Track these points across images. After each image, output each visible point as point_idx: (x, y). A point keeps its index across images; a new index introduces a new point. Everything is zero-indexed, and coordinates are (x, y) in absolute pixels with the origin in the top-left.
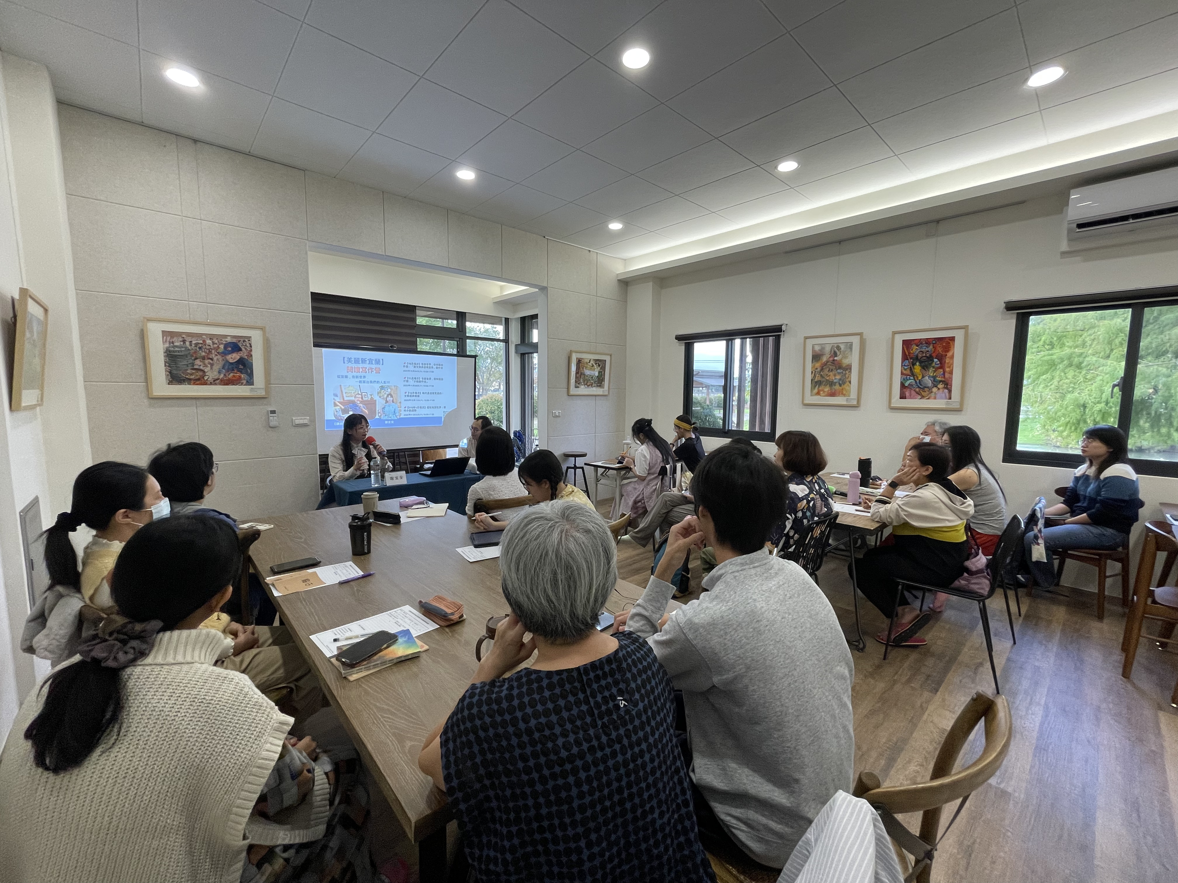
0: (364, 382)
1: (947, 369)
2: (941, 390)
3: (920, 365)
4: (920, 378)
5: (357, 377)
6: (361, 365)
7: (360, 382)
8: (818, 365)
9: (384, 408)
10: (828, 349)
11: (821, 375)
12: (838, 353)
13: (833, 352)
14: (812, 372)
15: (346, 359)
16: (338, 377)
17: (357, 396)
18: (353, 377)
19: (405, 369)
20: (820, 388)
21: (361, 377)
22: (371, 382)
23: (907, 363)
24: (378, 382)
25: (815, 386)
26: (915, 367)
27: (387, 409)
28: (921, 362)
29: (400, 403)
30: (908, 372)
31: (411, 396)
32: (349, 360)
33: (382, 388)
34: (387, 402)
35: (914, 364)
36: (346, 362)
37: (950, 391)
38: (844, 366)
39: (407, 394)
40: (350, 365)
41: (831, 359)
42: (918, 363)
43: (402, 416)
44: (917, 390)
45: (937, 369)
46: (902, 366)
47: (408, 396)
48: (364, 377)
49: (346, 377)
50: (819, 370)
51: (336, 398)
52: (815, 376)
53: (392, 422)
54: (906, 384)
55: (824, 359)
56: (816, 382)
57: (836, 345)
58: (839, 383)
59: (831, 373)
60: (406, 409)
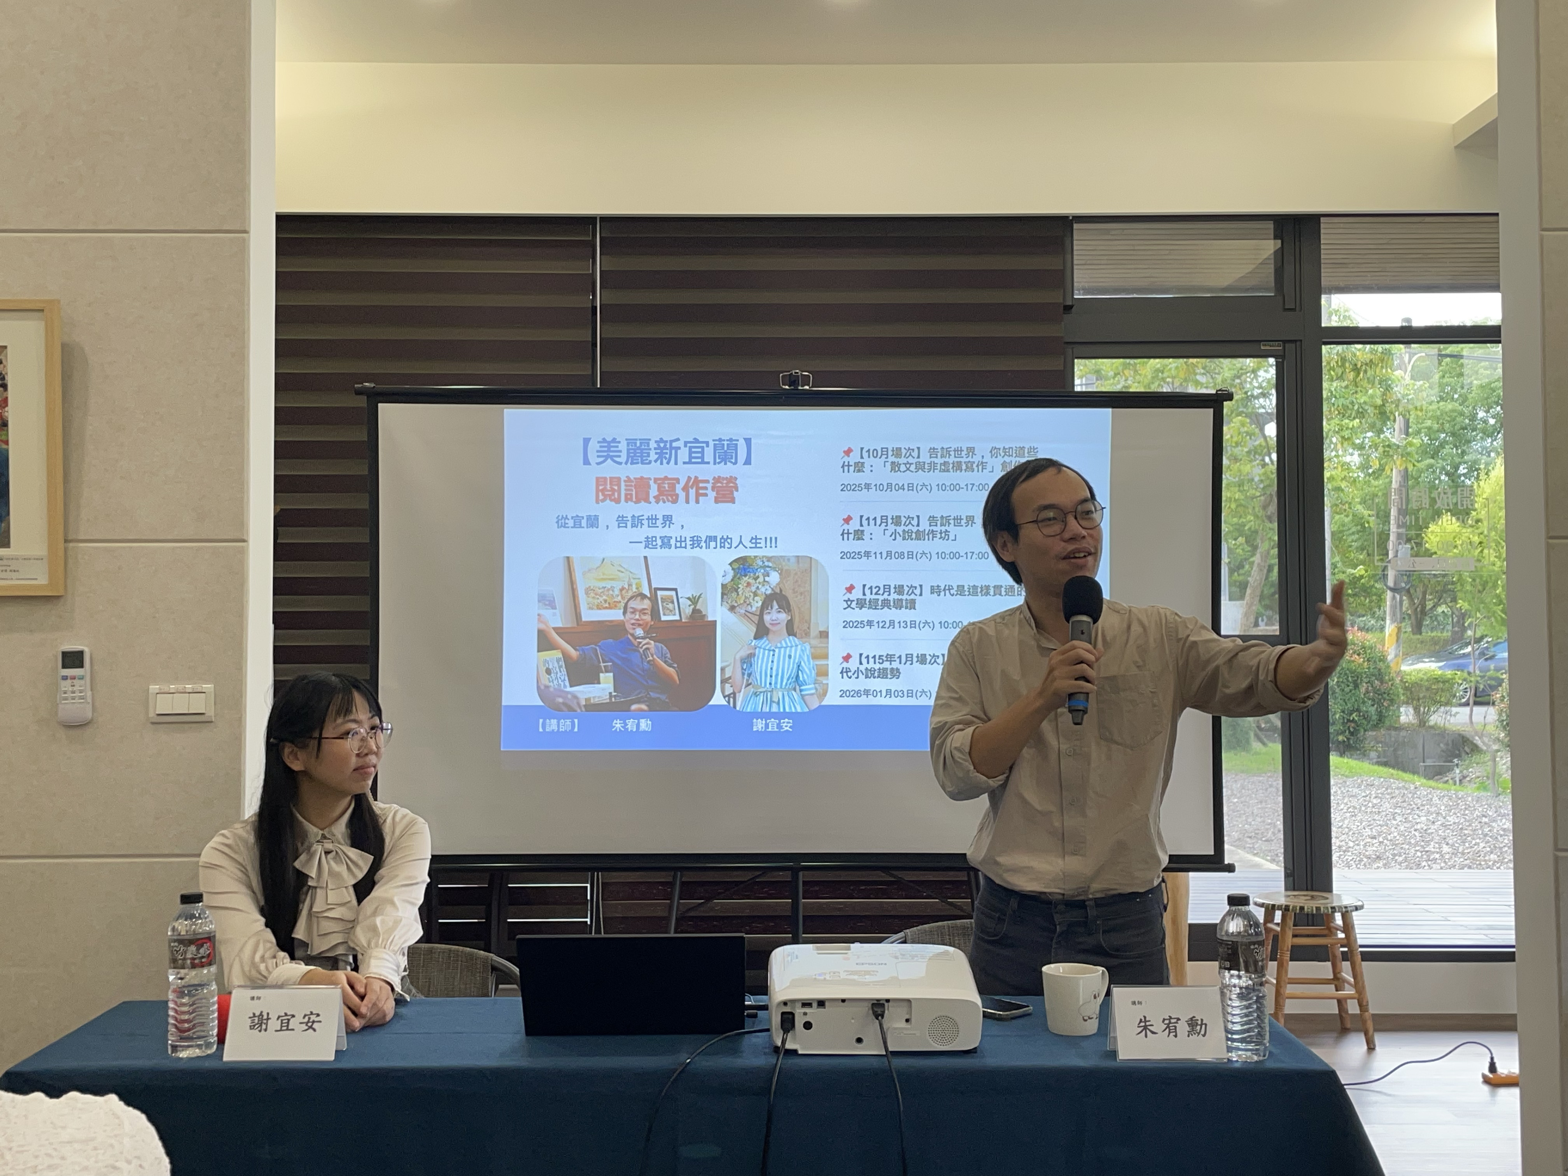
0: (666, 543)
5: (637, 522)
6: (653, 471)
7: (649, 542)
9: (748, 660)
15: (593, 446)
16: (562, 522)
17: (636, 604)
18: (621, 521)
19: (854, 478)
21: (652, 520)
22: (696, 542)
24: (725, 542)
27: (761, 664)
29: (824, 635)
31: (873, 605)
32: (608, 449)
33: (742, 566)
34: (762, 631)
36: (593, 458)
39: (857, 594)
40: (609, 470)
43: (833, 699)
47: (861, 604)
48: (668, 520)
49: (593, 522)
51: (547, 613)
53: (787, 724)
60: (853, 664)
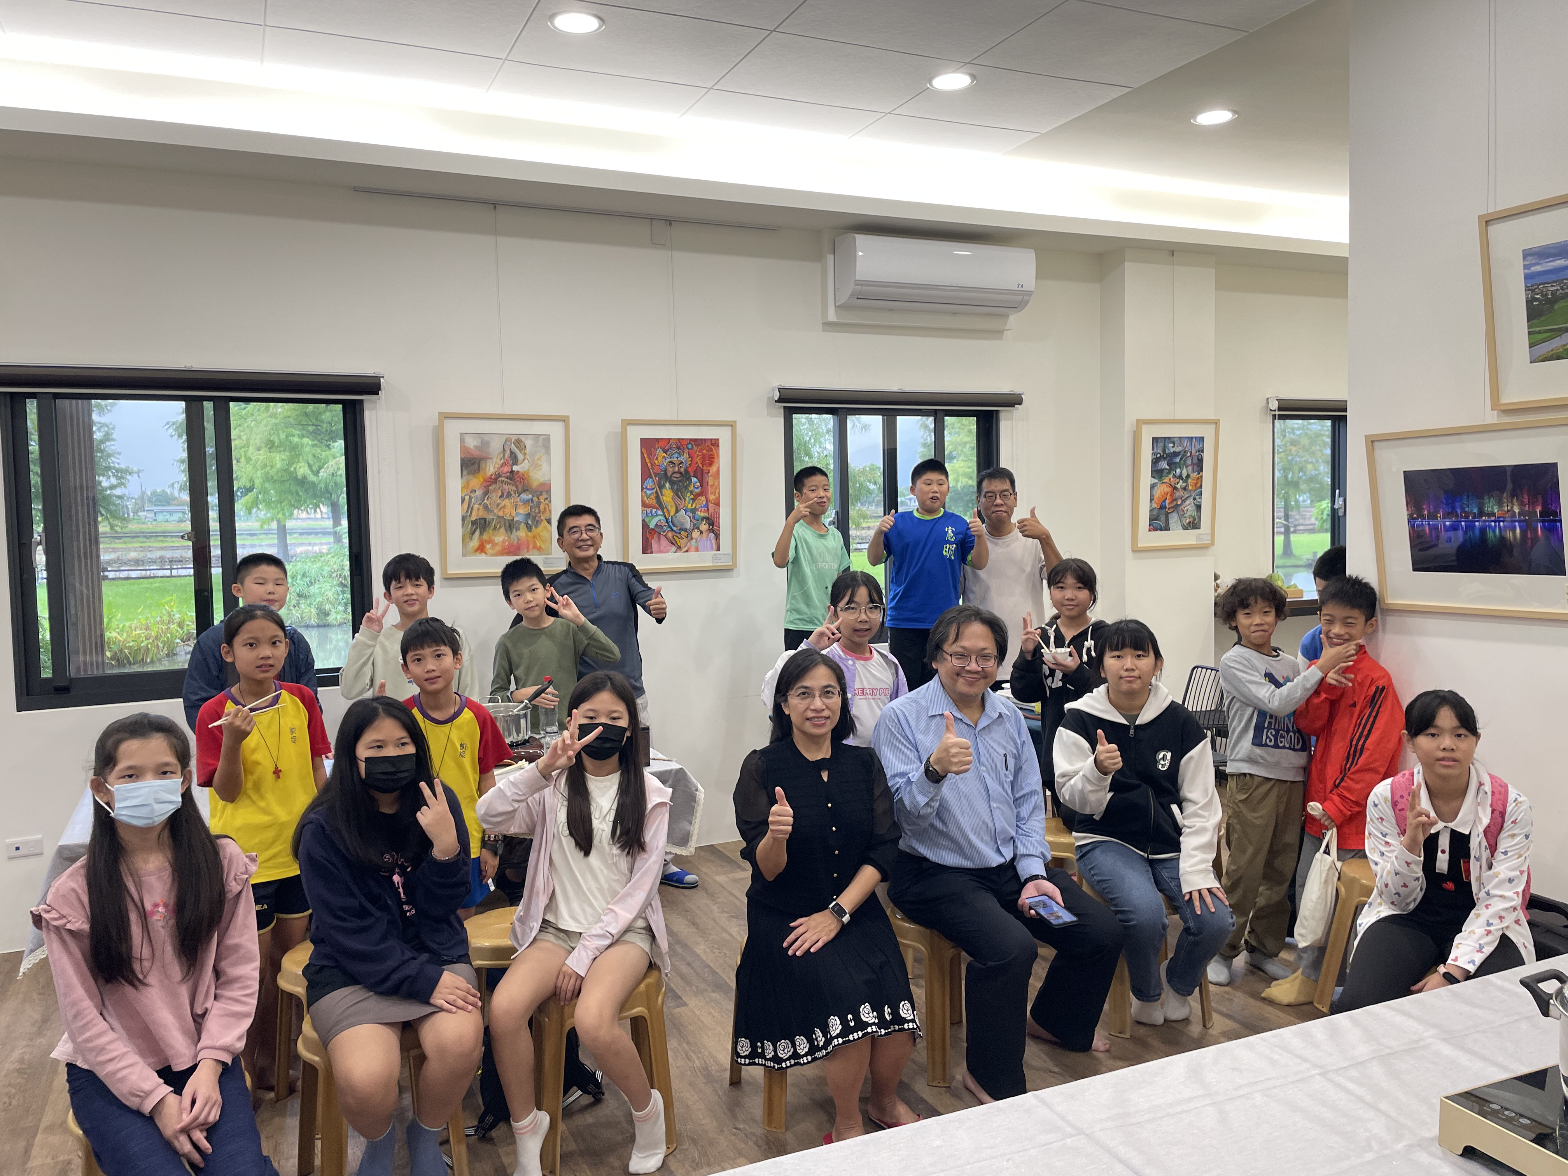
1: (712, 497)
2: (704, 534)
3: (672, 489)
4: (672, 514)
8: (476, 482)
10: (496, 446)
11: (486, 507)
12: (520, 457)
13: (508, 453)
14: (463, 500)
20: (485, 537)
23: (649, 483)
25: (473, 533)
26: (664, 491)
28: (672, 483)
30: (653, 501)
35: (661, 487)
37: (717, 537)
38: (535, 484)
41: (506, 469)
42: (667, 485)
44: (670, 535)
45: (696, 497)
46: (642, 489)
50: (479, 493)
52: (470, 509)
54: (652, 526)
55: (491, 468)
56: (474, 523)
57: (514, 438)
58: (527, 524)
59: (506, 502)
